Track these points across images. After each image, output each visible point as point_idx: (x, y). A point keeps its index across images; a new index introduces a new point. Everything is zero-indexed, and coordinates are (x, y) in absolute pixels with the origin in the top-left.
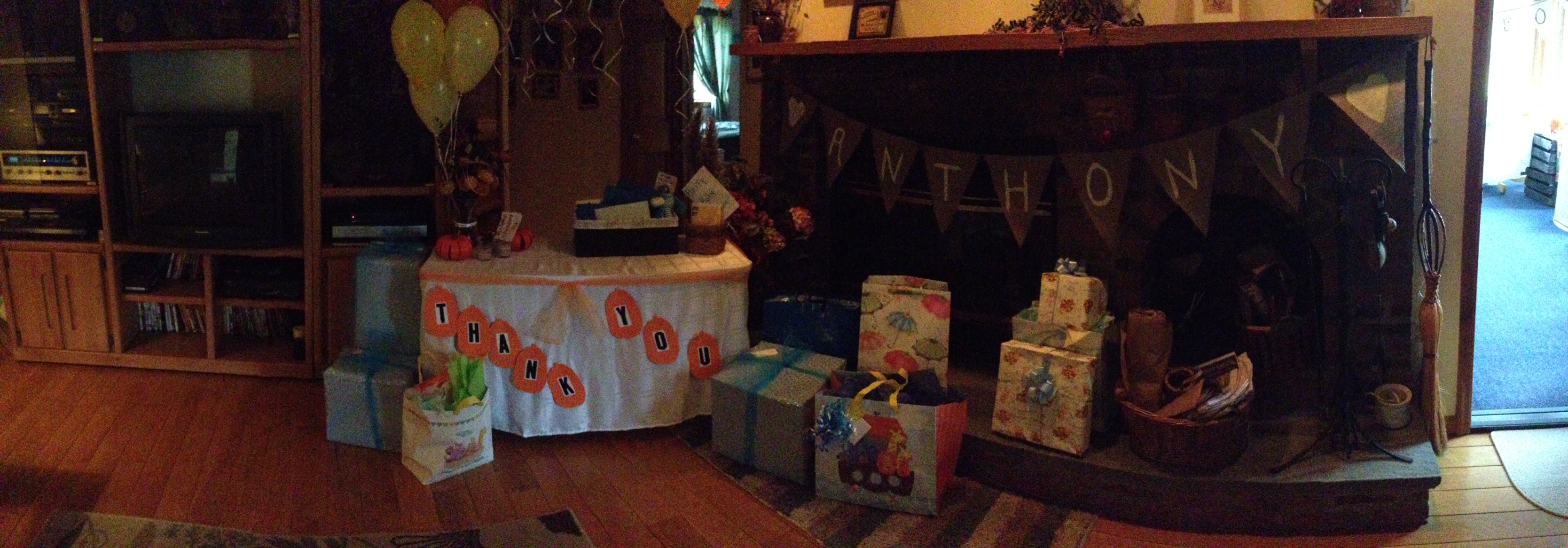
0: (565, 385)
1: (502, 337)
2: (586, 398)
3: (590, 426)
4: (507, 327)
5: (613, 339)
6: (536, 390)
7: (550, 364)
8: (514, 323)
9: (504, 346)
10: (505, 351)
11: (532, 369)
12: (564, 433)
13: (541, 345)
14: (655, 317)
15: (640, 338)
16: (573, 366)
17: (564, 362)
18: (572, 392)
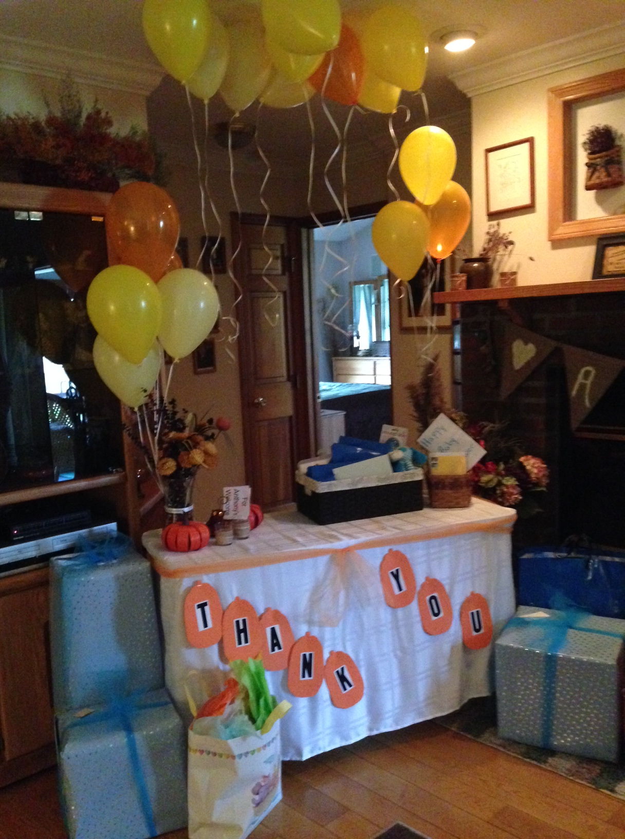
0: (343, 679)
1: (273, 630)
2: (365, 691)
3: (371, 729)
4: (278, 616)
5: (389, 610)
6: (311, 692)
7: (326, 655)
8: (284, 610)
9: (276, 644)
10: (276, 648)
11: (307, 666)
12: (344, 744)
13: (315, 632)
14: (427, 579)
15: (414, 606)
16: (350, 652)
17: (339, 648)
18: (350, 685)
